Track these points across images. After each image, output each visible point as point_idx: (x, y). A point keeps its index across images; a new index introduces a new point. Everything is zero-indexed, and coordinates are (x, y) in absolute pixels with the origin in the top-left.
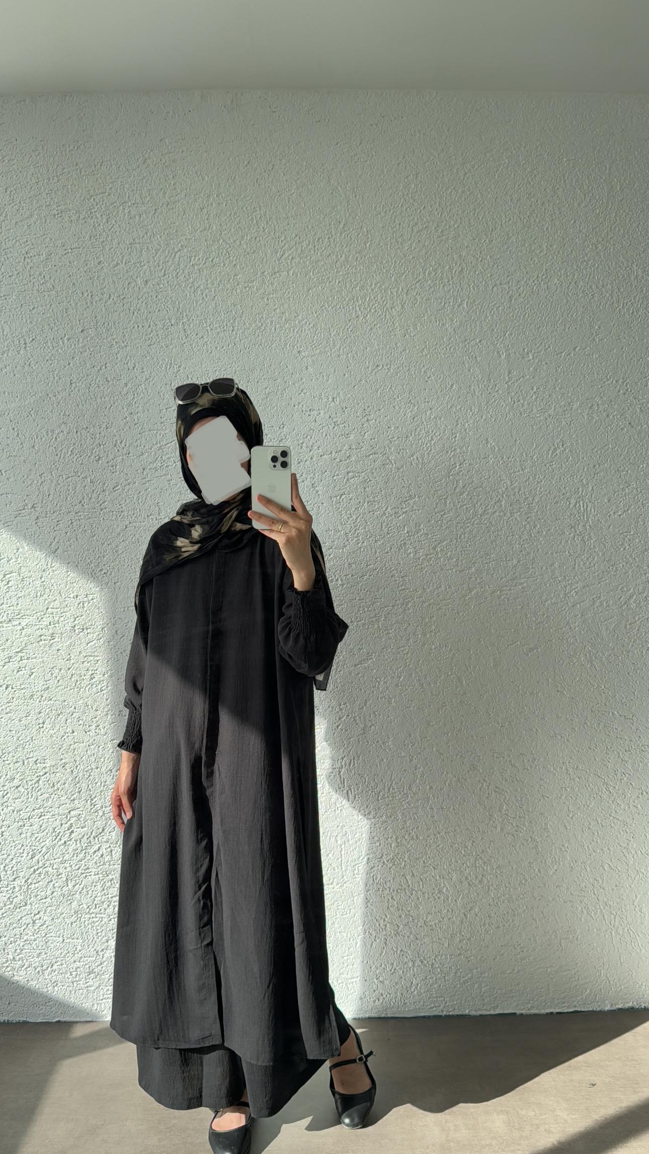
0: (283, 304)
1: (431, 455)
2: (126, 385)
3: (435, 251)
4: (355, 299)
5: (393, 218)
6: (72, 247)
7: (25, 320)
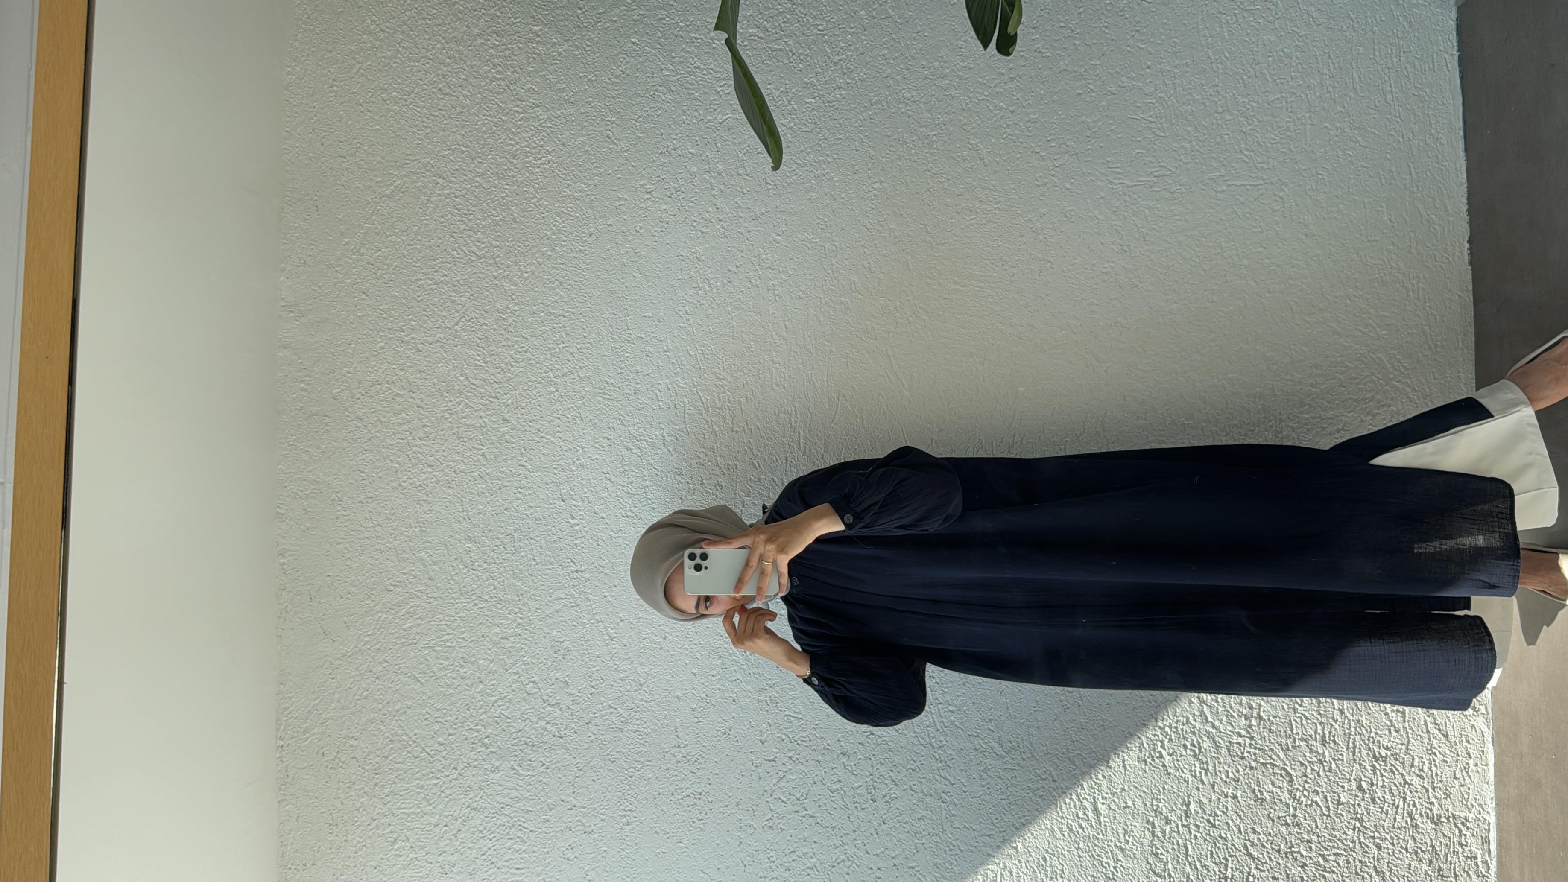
0: (533, 254)
1: (718, 69)
2: (628, 449)
3: (472, 67)
4: (527, 165)
5: (432, 118)
6: (461, 510)
7: (549, 571)
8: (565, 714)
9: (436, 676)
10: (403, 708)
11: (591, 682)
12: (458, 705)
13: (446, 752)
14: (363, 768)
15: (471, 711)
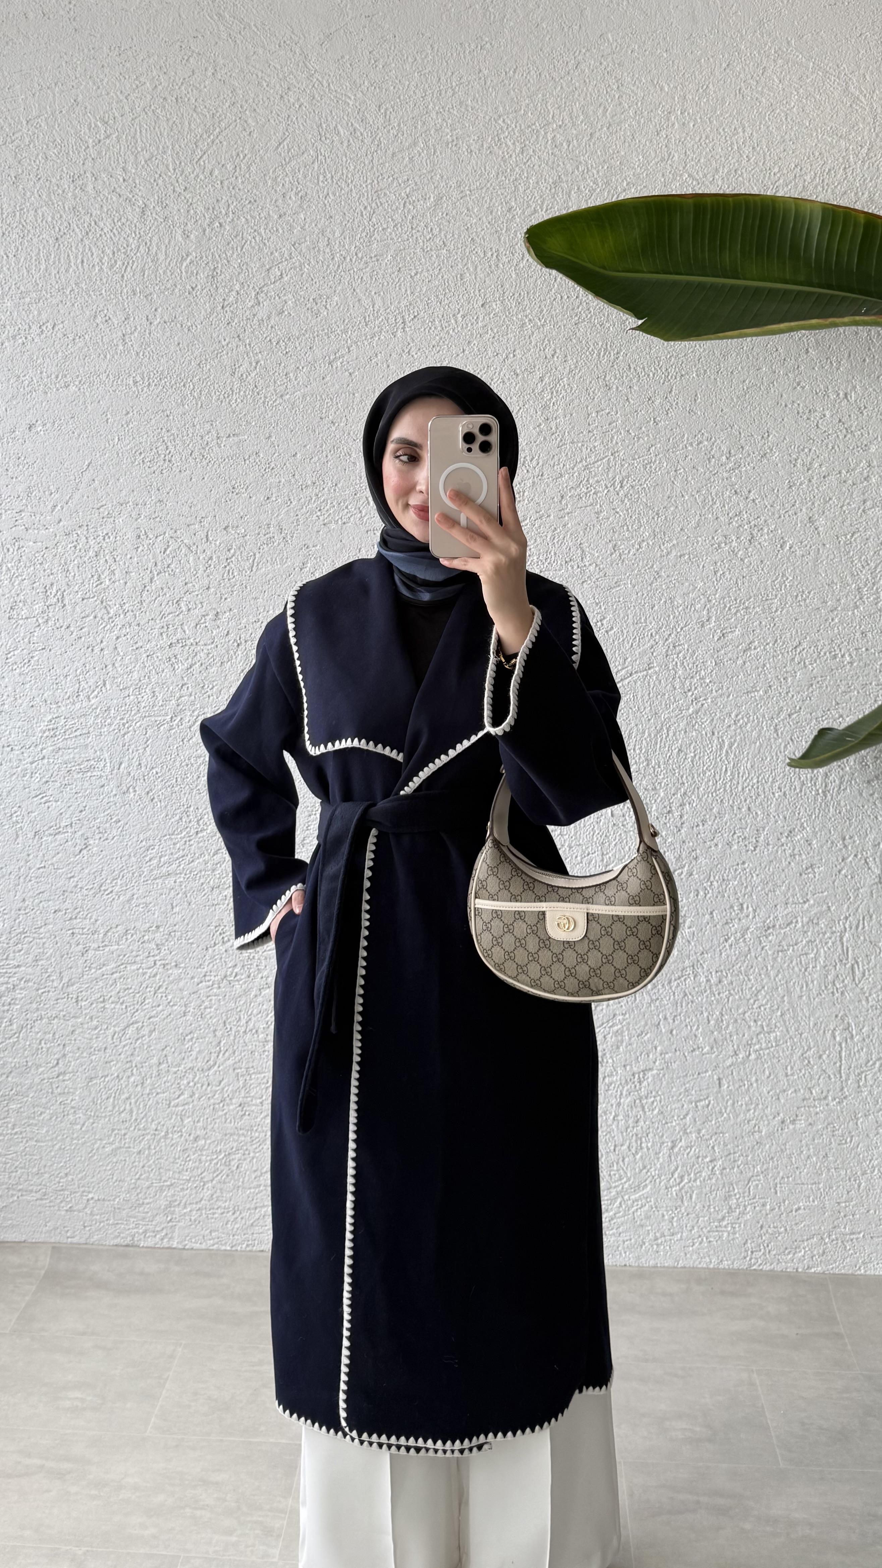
8: (248, 312)
9: (286, 164)
10: (250, 128)
11: (283, 341)
12: (255, 191)
13: (203, 178)
14: (182, 84)
15: (249, 206)
